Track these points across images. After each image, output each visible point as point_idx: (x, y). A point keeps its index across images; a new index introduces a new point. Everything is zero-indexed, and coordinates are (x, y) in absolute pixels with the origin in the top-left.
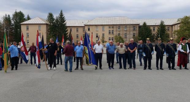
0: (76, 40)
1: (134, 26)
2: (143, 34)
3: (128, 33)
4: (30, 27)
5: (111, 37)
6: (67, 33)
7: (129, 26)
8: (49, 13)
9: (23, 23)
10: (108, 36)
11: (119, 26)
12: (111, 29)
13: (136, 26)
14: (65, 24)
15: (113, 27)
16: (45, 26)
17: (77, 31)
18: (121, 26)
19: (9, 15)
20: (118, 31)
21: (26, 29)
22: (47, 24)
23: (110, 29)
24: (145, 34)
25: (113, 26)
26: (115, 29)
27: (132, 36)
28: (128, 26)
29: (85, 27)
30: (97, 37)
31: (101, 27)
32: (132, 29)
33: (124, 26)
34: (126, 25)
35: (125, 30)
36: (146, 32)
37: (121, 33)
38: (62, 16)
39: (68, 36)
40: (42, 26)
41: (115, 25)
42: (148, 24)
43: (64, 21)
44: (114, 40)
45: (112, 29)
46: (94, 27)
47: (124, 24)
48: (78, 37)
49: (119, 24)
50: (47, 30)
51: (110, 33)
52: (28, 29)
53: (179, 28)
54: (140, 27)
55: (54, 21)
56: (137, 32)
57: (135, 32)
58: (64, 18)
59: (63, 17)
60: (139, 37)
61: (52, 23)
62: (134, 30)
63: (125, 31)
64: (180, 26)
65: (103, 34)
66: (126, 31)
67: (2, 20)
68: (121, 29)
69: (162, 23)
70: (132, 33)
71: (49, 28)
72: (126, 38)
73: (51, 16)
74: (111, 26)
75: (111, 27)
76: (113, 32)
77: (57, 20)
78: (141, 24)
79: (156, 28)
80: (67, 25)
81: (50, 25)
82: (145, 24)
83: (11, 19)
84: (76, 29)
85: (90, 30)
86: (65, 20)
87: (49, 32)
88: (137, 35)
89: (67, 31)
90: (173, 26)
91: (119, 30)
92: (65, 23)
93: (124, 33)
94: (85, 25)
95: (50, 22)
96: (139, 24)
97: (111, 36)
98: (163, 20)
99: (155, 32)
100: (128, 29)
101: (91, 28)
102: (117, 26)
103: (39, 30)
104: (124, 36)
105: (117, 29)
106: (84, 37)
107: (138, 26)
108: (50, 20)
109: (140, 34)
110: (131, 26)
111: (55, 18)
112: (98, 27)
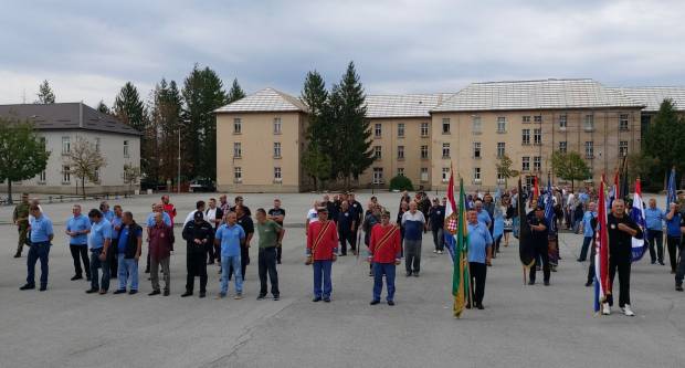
0: (397, 165)
1: (623, 113)
2: (664, 143)
3: (599, 139)
4: (245, 122)
5: (532, 155)
6: (367, 141)
7: (602, 114)
8: (311, 75)
9: (224, 109)
10: (518, 153)
11: (564, 114)
12: (532, 126)
13: (629, 112)
14: (363, 112)
15: (537, 119)
16: (296, 118)
17: (401, 133)
18: (571, 115)
19: (173, 83)
20: (561, 132)
21: (232, 129)
22: (301, 113)
23: (526, 127)
24: (672, 146)
26: (546, 126)
27: (613, 152)
28: (598, 114)
29: (430, 118)
30: (477, 154)
31: (494, 119)
32: (615, 124)
33: (583, 114)
34: (590, 112)
35: (589, 128)
37: (572, 140)
38: (354, 82)
39: (370, 153)
40: (284, 118)
43: (361, 101)
44: (543, 167)
45: (538, 126)
46: (464, 118)
47: (585, 105)
48: (401, 155)
49: (563, 105)
50: (302, 134)
51: (525, 139)
52: (237, 128)
54: (646, 117)
55: (327, 101)
56: (638, 136)
57: (626, 137)
58: (358, 88)
59: (356, 85)
60: (650, 158)
61: (320, 107)
62: (624, 127)
63: (587, 132)
65: (501, 145)
66: (591, 132)
67: (153, 101)
68: (572, 125)
70: (614, 140)
71: (307, 125)
72: (592, 158)
73: (315, 83)
74: (532, 116)
75: (532, 119)
76: (537, 138)
77: (335, 98)
78: (654, 106)
80: (370, 114)
81: (313, 116)
82: (666, 105)
83: (181, 94)
84: (395, 126)
85: (451, 129)
86: (363, 94)
87: (307, 138)
88: (635, 149)
89: (368, 134)
91: (563, 128)
92: (361, 106)
93: (583, 142)
94: (431, 113)
95: (312, 106)
96: (643, 107)
97: (532, 152)
100: (599, 125)
101: (453, 122)
102: (557, 115)
103: (277, 132)
104: (583, 152)
105: (557, 125)
106: (424, 154)
107: (638, 115)
108: (313, 97)
109: (648, 144)
110: (611, 114)
111: (328, 89)
112: (483, 117)
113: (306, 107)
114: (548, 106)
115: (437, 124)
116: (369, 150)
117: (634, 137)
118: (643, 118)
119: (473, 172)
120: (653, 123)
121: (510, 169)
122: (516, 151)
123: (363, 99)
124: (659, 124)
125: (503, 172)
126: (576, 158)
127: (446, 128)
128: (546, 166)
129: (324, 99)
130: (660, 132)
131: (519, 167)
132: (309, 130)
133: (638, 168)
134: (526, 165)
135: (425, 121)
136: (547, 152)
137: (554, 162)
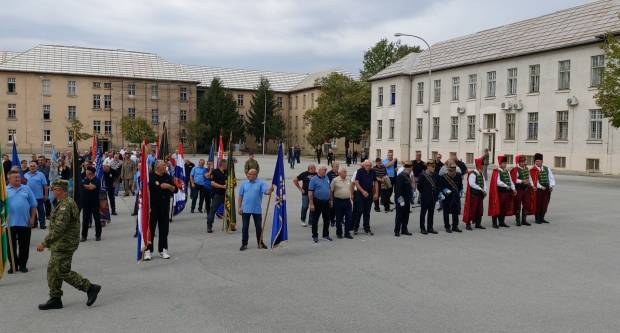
1: (183, 86)
2: (214, 113)
3: (162, 108)
5: (103, 120)
7: (166, 86)
10: (90, 117)
11: (133, 83)
12: (103, 92)
13: (187, 87)
15: (108, 86)
18: (137, 84)
20: (129, 99)
23: (97, 92)
24: (220, 116)
25: (109, 81)
26: (116, 93)
27: (175, 119)
28: (161, 86)
30: (47, 116)
31: (64, 82)
32: (176, 96)
33: (149, 85)
34: (155, 83)
35: (154, 97)
36: (221, 111)
37: (140, 107)
41: (118, 78)
42: (227, 83)
44: (113, 131)
45: (108, 93)
46: (32, 80)
47: (150, 77)
49: (131, 75)
51: (96, 103)
53: (316, 105)
54: (201, 91)
56: (194, 107)
57: (185, 107)
60: (203, 125)
62: (183, 98)
63: (153, 100)
64: (320, 100)
65: (72, 109)
66: (156, 101)
68: (140, 93)
69: (264, 84)
70: (175, 109)
72: (157, 123)
74: (102, 83)
75: (102, 85)
76: (108, 104)
78: (207, 83)
79: (248, 100)
82: (216, 82)
85: (18, 89)
88: (192, 118)
90: (293, 96)
91: (131, 96)
93: (149, 109)
96: (198, 83)
97: (103, 116)
98: (267, 76)
99: (245, 109)
100: (162, 95)
101: (19, 82)
102: (126, 83)
104: (149, 118)
105: (126, 93)
107: (194, 88)
109: (202, 114)
110: (172, 86)
112: (54, 80)
114: (117, 74)
115: (1, 83)
117: (191, 107)
118: (198, 92)
119: (42, 134)
120: (206, 97)
121: (81, 131)
122: (87, 117)
124: (210, 98)
125: (75, 135)
126: (143, 123)
127: (11, 88)
128: (116, 130)
130: (211, 104)
131: (91, 131)
133: (195, 134)
134: (97, 129)
136: (117, 118)
137: (123, 125)
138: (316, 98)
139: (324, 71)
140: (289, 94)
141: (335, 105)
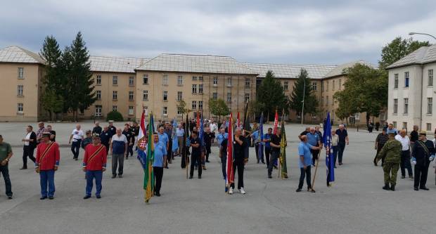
0: (112, 104)
1: (247, 77)
2: (267, 95)
3: (234, 92)
5: (198, 101)
6: (91, 87)
7: (236, 78)
8: (48, 39)
10: (190, 98)
11: (216, 76)
12: (198, 83)
13: (250, 78)
14: (88, 67)
15: (201, 79)
16: (36, 69)
17: (115, 82)
18: (220, 77)
20: (214, 87)
22: (40, 65)
23: (194, 83)
24: (271, 97)
25: (202, 75)
26: (206, 83)
27: (242, 100)
28: (234, 77)
29: (135, 74)
30: (165, 98)
31: (175, 77)
32: (243, 84)
33: (226, 77)
34: (230, 76)
35: (229, 85)
36: (273, 93)
37: (220, 92)
38: (81, 46)
39: (93, 95)
40: (26, 68)
41: (207, 73)
42: (277, 75)
45: (201, 83)
46: (157, 75)
47: (227, 72)
48: (115, 97)
49: (215, 71)
50: (41, 80)
51: (194, 90)
53: (343, 88)
54: (259, 80)
55: (61, 58)
56: (254, 91)
57: (249, 91)
58: (84, 50)
59: (83, 48)
60: (260, 104)
61: (55, 61)
62: (247, 84)
63: (228, 87)
64: (346, 85)
65: (180, 93)
66: (231, 87)
68: (220, 83)
69: (304, 73)
70: (242, 93)
71: (45, 74)
72: (231, 103)
73: (51, 45)
74: (198, 76)
75: (198, 78)
76: (201, 90)
77: (67, 56)
78: (263, 74)
79: (291, 85)
80: (93, 68)
81: (50, 67)
82: (269, 74)
84: (111, 78)
85: (149, 82)
86: (88, 55)
87: (45, 83)
88: (253, 98)
89: (91, 82)
90: (325, 82)
91: (215, 85)
92: (87, 63)
93: (226, 93)
94: (136, 70)
95: (49, 60)
96: (258, 75)
97: (198, 98)
98: (305, 68)
99: (289, 92)
100: (235, 84)
101: (150, 77)
102: (212, 77)
103: (20, 78)
104: (226, 100)
105: (212, 83)
106: (131, 97)
107: (255, 78)
108: (50, 54)
109: (260, 96)
110: (241, 78)
111: (62, 49)
112: (169, 75)
113: (44, 61)
114: (207, 71)
115: (140, 78)
116: (91, 93)
117: (252, 91)
118: (257, 81)
119: (162, 109)
120: (262, 83)
121: (185, 108)
122: (189, 98)
123: (88, 58)
124: (265, 85)
125: (181, 110)
126: (222, 103)
127: (146, 81)
128: (205, 107)
129: (59, 56)
130: (266, 89)
131: (191, 108)
132: (46, 77)
133: (255, 110)
134: (194, 106)
135: (132, 75)
136: (206, 99)
137: (210, 104)
138: (343, 82)
139: (350, 63)
140: (322, 80)
141: (358, 88)
